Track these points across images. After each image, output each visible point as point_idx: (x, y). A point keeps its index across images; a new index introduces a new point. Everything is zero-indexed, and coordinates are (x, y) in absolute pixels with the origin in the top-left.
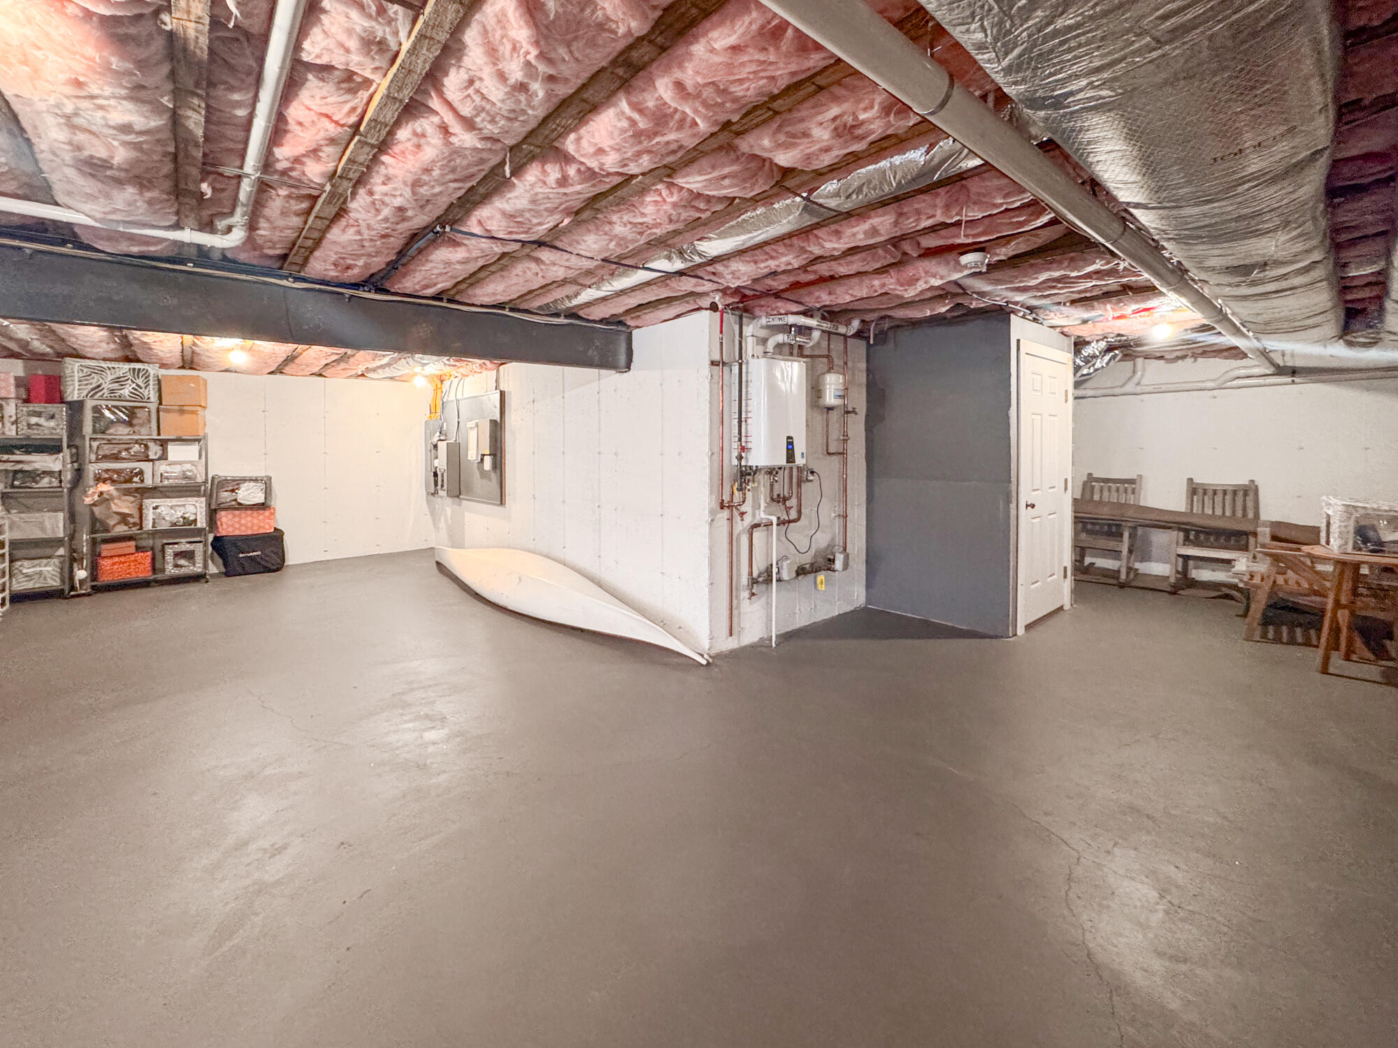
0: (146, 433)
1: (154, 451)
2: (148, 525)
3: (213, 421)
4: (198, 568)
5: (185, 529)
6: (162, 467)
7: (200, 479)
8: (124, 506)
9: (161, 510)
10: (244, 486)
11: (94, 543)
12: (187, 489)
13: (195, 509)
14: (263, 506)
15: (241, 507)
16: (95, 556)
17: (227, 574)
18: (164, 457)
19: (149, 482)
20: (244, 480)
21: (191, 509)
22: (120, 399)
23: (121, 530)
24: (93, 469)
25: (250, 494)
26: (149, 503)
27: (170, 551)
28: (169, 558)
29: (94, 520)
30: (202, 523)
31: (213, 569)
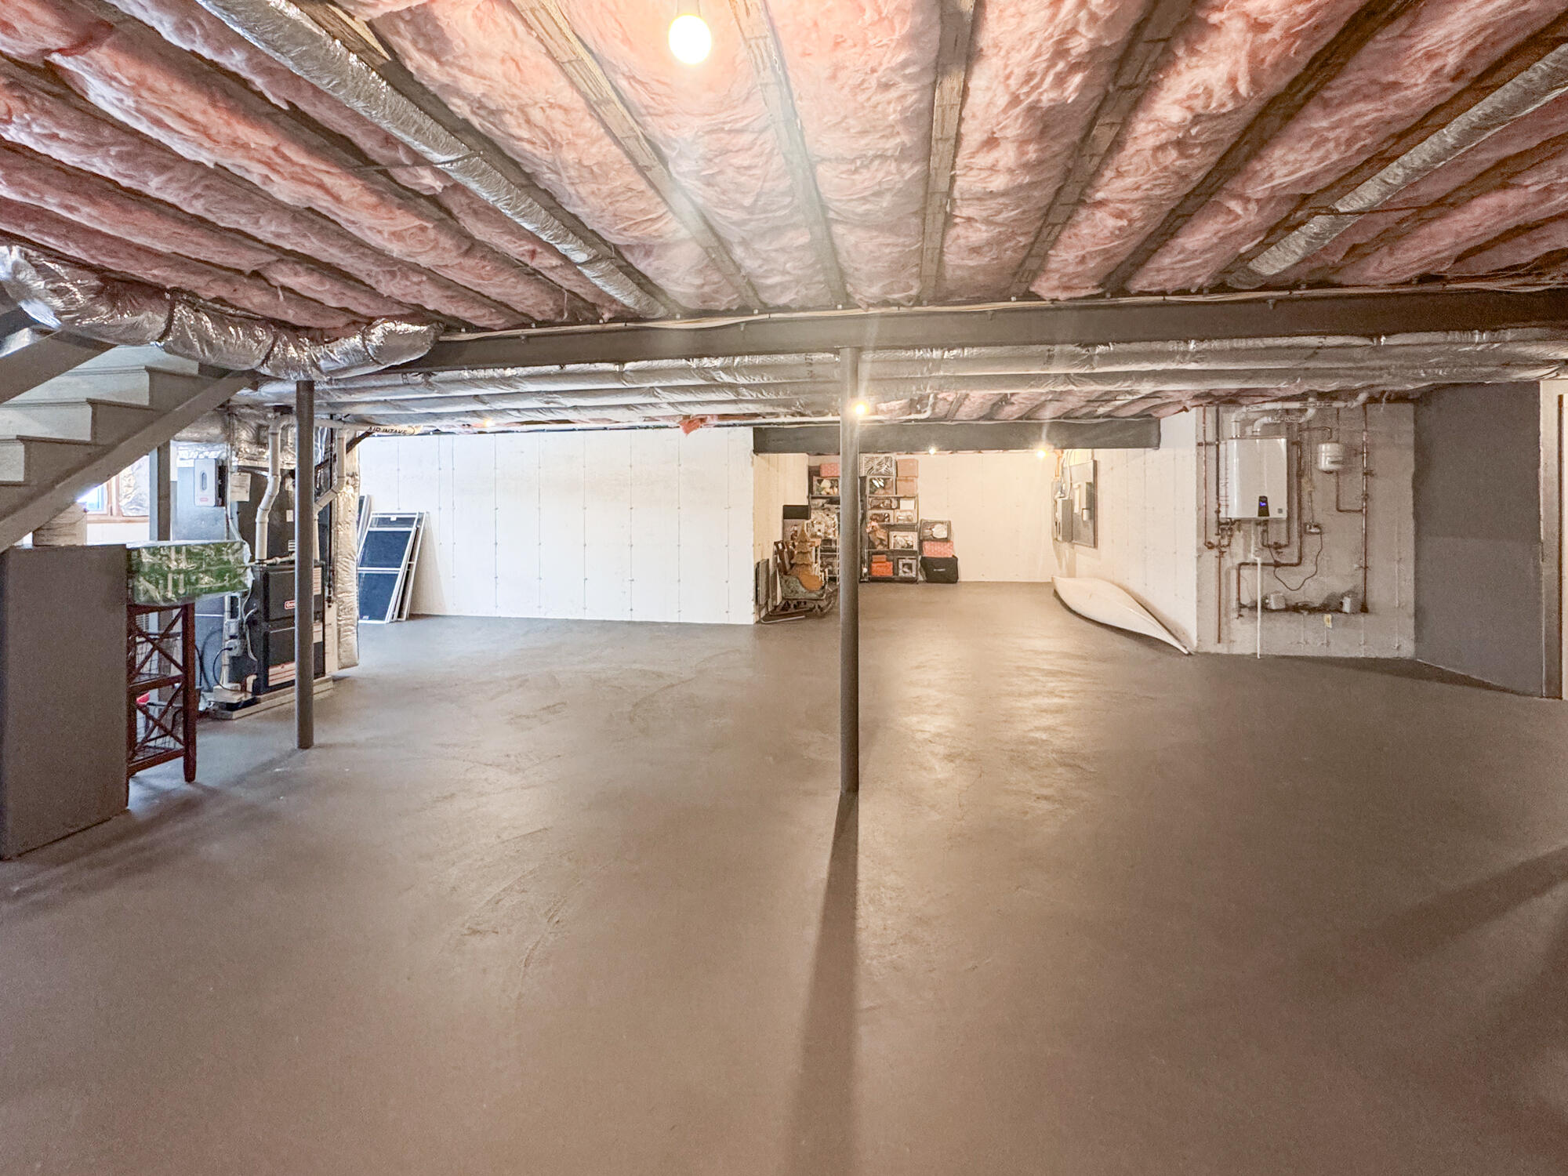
0: (892, 493)
1: (894, 504)
2: (892, 547)
3: (922, 486)
4: (913, 575)
5: (907, 551)
6: (898, 513)
7: (915, 521)
8: (881, 534)
9: (898, 538)
10: (937, 526)
11: (870, 555)
12: (908, 527)
13: (912, 538)
14: (946, 540)
15: (935, 540)
16: (870, 561)
17: (927, 581)
18: (898, 507)
19: (892, 522)
20: (936, 523)
21: (910, 538)
22: (881, 474)
23: (880, 548)
24: (870, 513)
25: (940, 532)
26: (892, 534)
27: (901, 563)
28: (900, 566)
29: (870, 541)
30: (915, 548)
31: (921, 578)
